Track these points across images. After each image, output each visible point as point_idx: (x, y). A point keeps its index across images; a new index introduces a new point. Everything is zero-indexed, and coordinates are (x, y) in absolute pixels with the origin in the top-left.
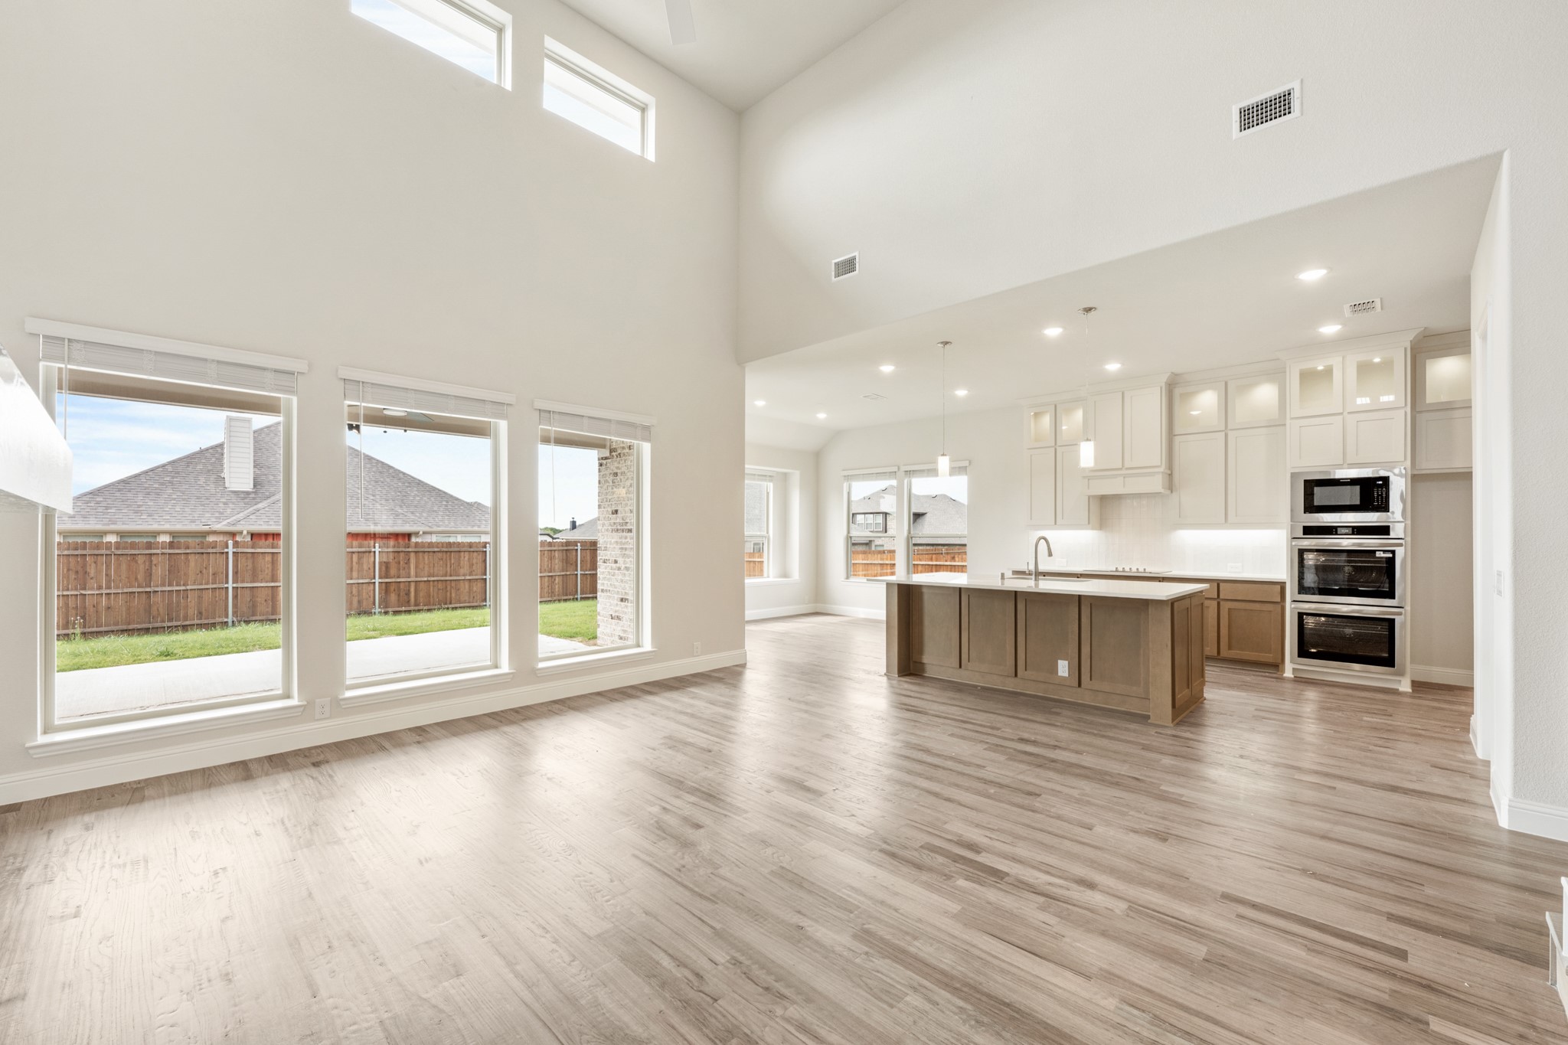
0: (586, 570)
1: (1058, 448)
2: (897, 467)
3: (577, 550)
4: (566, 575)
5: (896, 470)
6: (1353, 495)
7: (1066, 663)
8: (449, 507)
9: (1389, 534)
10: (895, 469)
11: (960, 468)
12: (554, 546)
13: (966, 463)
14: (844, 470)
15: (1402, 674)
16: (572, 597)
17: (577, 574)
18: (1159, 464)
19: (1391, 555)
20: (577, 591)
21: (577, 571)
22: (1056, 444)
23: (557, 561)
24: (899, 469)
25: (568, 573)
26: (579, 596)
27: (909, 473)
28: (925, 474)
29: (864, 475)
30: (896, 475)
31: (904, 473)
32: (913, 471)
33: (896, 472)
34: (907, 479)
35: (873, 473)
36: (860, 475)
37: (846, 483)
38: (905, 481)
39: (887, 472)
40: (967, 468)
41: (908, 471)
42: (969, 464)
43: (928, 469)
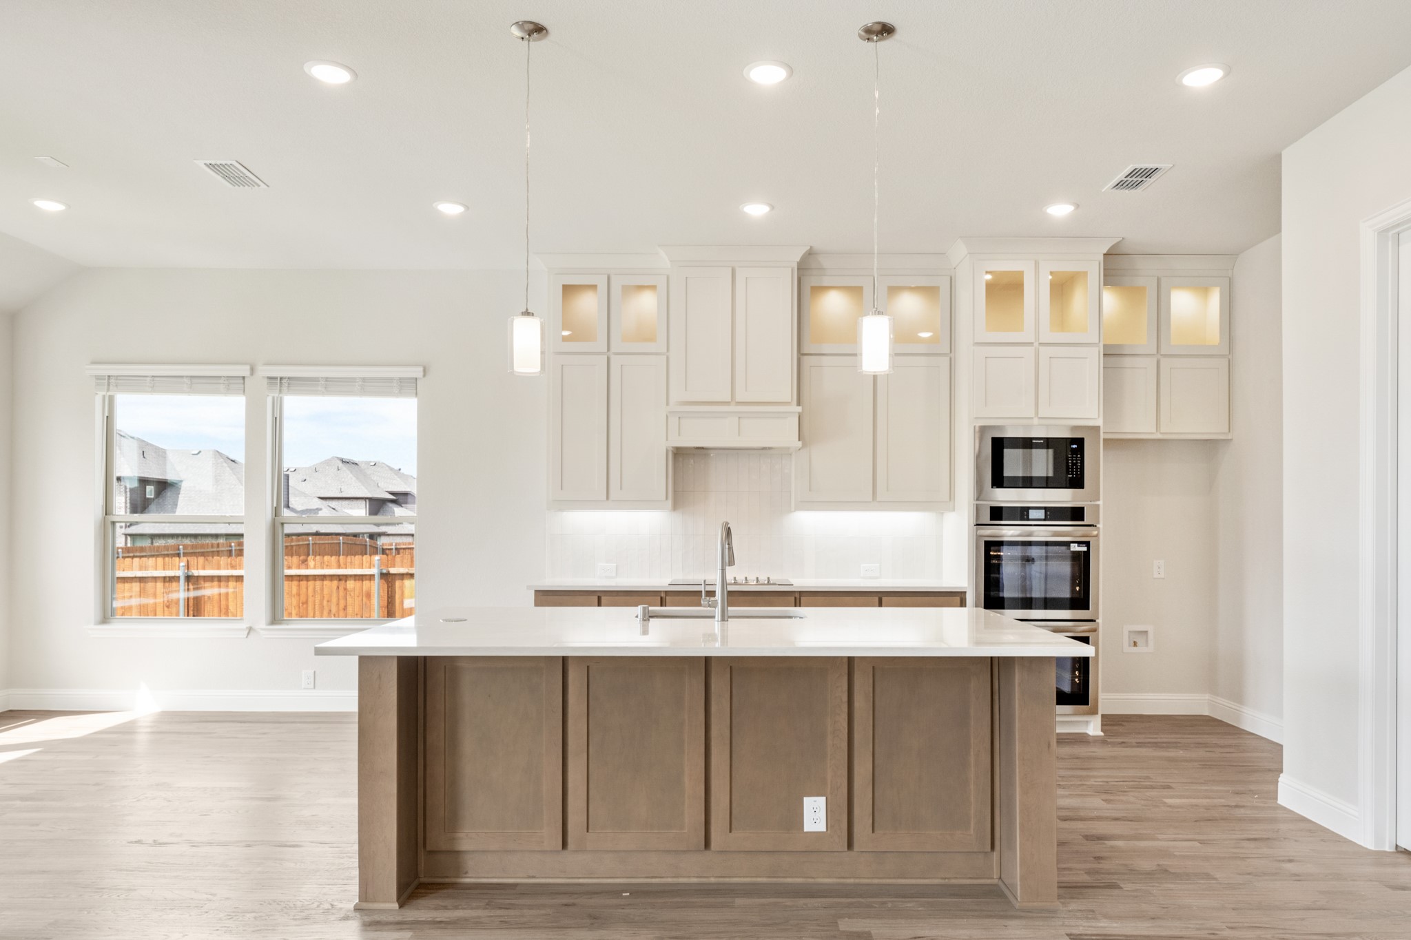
1: (613, 358)
2: (248, 368)
5: (246, 373)
6: (1042, 463)
7: (821, 801)
9: (1083, 519)
10: (244, 371)
11: (401, 380)
13: (417, 372)
14: (95, 363)
15: (1094, 712)
18: (790, 401)
19: (1085, 549)
22: (608, 350)
24: (252, 371)
27: (278, 382)
28: (320, 389)
29: (156, 379)
30: (244, 383)
31: (266, 381)
32: (289, 378)
33: (244, 378)
34: (273, 395)
35: (182, 377)
36: (145, 378)
37: (101, 394)
38: (269, 400)
39: (220, 377)
40: (418, 381)
41: (276, 378)
42: (422, 374)
43: (327, 378)
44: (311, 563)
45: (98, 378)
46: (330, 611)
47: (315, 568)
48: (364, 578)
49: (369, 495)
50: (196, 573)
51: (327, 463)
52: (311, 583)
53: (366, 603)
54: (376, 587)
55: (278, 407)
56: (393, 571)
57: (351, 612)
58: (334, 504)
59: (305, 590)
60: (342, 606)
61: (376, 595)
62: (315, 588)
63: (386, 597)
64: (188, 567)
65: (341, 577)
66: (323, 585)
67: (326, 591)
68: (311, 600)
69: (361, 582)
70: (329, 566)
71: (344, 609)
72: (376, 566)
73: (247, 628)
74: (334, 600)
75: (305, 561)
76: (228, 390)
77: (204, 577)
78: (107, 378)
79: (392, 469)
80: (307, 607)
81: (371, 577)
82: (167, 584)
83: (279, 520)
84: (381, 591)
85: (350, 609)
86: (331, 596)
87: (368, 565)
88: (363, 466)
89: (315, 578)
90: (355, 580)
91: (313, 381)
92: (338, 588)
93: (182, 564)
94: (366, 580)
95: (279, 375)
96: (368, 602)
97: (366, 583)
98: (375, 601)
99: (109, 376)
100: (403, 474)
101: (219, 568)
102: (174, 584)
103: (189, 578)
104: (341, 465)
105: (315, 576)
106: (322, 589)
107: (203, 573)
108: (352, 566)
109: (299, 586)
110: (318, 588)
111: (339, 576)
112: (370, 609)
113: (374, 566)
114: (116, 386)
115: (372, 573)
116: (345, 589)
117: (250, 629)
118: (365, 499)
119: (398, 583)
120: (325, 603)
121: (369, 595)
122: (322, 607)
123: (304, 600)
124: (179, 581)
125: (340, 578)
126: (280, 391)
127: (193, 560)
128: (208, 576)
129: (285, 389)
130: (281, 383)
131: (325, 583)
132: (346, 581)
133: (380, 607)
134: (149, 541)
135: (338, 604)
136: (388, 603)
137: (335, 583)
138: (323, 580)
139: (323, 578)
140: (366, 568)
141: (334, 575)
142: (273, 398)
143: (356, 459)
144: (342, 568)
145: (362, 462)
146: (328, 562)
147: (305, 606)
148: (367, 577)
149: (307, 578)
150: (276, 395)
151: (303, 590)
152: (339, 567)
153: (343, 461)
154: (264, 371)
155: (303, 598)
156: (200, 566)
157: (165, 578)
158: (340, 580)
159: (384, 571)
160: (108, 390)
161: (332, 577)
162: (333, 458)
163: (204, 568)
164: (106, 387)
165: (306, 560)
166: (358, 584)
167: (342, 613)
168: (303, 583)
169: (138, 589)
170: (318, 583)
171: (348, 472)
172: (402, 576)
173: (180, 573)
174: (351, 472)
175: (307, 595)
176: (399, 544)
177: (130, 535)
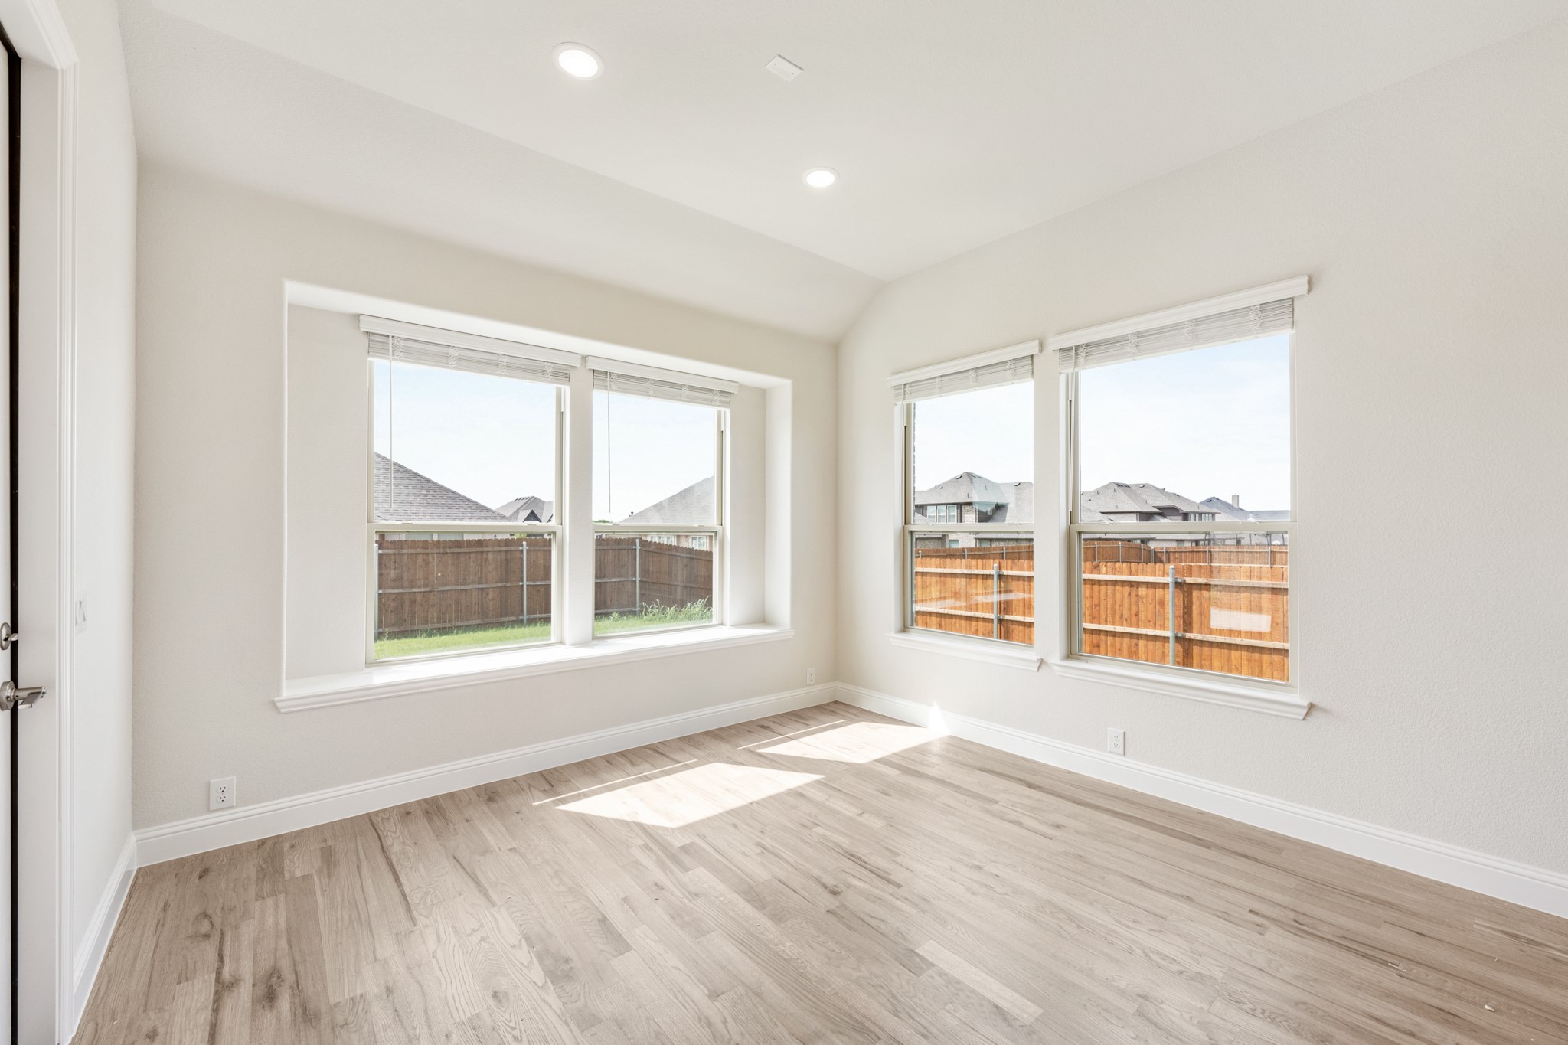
0: (538, 580)
2: (1036, 343)
3: (522, 551)
4: (505, 587)
5: (1034, 350)
8: (430, 497)
10: (1032, 348)
11: (1264, 307)
12: (487, 546)
13: (1294, 287)
14: (894, 373)
16: (514, 618)
17: (522, 586)
20: (522, 610)
21: (522, 580)
23: (490, 568)
24: (1042, 346)
25: (508, 584)
26: (525, 617)
27: (1073, 353)
28: (1129, 350)
29: (944, 379)
30: (1032, 364)
31: (1058, 355)
32: (1087, 345)
33: (1032, 357)
34: (1066, 371)
35: (968, 371)
36: (933, 381)
37: (899, 403)
38: (1062, 379)
39: (1006, 362)
40: (1295, 302)
41: (1070, 349)
42: (1306, 287)
43: (1139, 333)
44: (1103, 569)
45: (897, 388)
46: (1122, 615)
47: (1106, 573)
48: (1157, 586)
49: (1139, 510)
50: (1005, 572)
51: (1106, 487)
52: (1103, 588)
53: (1159, 611)
54: (1170, 594)
55: (1073, 384)
56: (1189, 580)
57: (1143, 618)
58: (1112, 517)
59: (1097, 593)
60: (1134, 610)
61: (1170, 604)
62: (1107, 593)
63: (1182, 606)
64: (1000, 568)
65: (1133, 584)
66: (1114, 590)
67: (1118, 596)
68: (1102, 603)
69: (1153, 590)
70: (1120, 572)
71: (1136, 615)
72: (1171, 575)
73: (1037, 660)
74: (1126, 605)
75: (1097, 567)
76: (1016, 376)
77: (1012, 576)
78: (902, 386)
79: (1157, 489)
80: (1099, 609)
81: (1165, 585)
82: (985, 581)
83: (1075, 528)
84: (1177, 600)
85: (1142, 616)
86: (1122, 600)
87: (1161, 573)
88: (1134, 488)
89: (1107, 582)
90: (1147, 588)
91: (1121, 340)
92: (1130, 593)
93: (995, 565)
94: (1159, 588)
95: (1073, 343)
96: (1161, 610)
97: (1159, 592)
98: (1170, 610)
99: (905, 384)
100: (1167, 493)
101: (1023, 570)
102: (990, 581)
103: (1000, 577)
104: (1116, 488)
105: (1107, 580)
106: (1114, 594)
107: (1010, 573)
108: (1144, 573)
109: (1092, 589)
110: (1110, 593)
111: (1131, 582)
112: (1163, 616)
113: (1168, 574)
114: (910, 393)
115: (1166, 582)
116: (1137, 596)
117: (1042, 662)
118: (1136, 513)
119: (1195, 593)
120: (1117, 607)
121: (1162, 603)
122: (1114, 612)
123: (1097, 603)
124: (993, 579)
125: (1131, 584)
126: (1076, 364)
127: (1004, 562)
128: (1015, 576)
129: (1081, 359)
130: (1077, 354)
131: (1117, 588)
132: (1138, 588)
133: (1176, 617)
134: (989, 543)
135: (1130, 609)
136: (1185, 613)
137: (1127, 589)
138: (1115, 586)
139: (1115, 583)
140: (1159, 576)
141: (1125, 581)
142: (1068, 375)
143: (1128, 483)
144: (1134, 575)
145: (1133, 485)
146: (1120, 568)
147: (1097, 608)
148: (1161, 585)
149: (1099, 582)
150: (1071, 370)
151: (1096, 593)
152: (1130, 573)
153: (1118, 485)
154: (1055, 343)
155: (1096, 601)
156: (1009, 568)
157: (983, 575)
158: (1132, 586)
159: (1180, 580)
160: (904, 399)
161: (1123, 583)
162: (1111, 483)
163: (1012, 570)
164: (902, 396)
165: (1099, 566)
166: (1151, 591)
167: (1134, 619)
168: (1096, 587)
169: (965, 583)
170: (1110, 588)
171: (1123, 493)
172: (1200, 586)
173: (993, 572)
174: (1125, 493)
175: (1100, 598)
176: (1169, 548)
177: (979, 539)
